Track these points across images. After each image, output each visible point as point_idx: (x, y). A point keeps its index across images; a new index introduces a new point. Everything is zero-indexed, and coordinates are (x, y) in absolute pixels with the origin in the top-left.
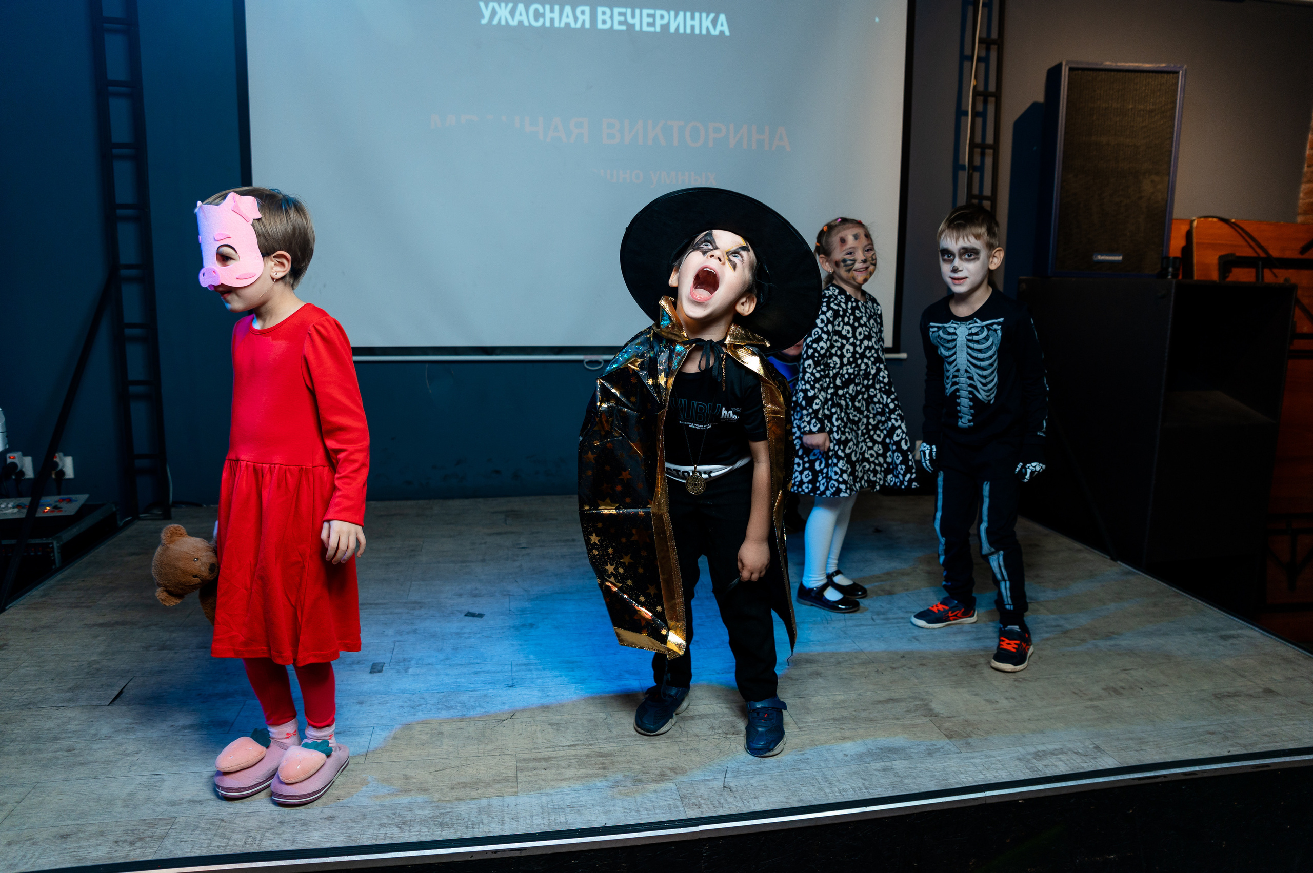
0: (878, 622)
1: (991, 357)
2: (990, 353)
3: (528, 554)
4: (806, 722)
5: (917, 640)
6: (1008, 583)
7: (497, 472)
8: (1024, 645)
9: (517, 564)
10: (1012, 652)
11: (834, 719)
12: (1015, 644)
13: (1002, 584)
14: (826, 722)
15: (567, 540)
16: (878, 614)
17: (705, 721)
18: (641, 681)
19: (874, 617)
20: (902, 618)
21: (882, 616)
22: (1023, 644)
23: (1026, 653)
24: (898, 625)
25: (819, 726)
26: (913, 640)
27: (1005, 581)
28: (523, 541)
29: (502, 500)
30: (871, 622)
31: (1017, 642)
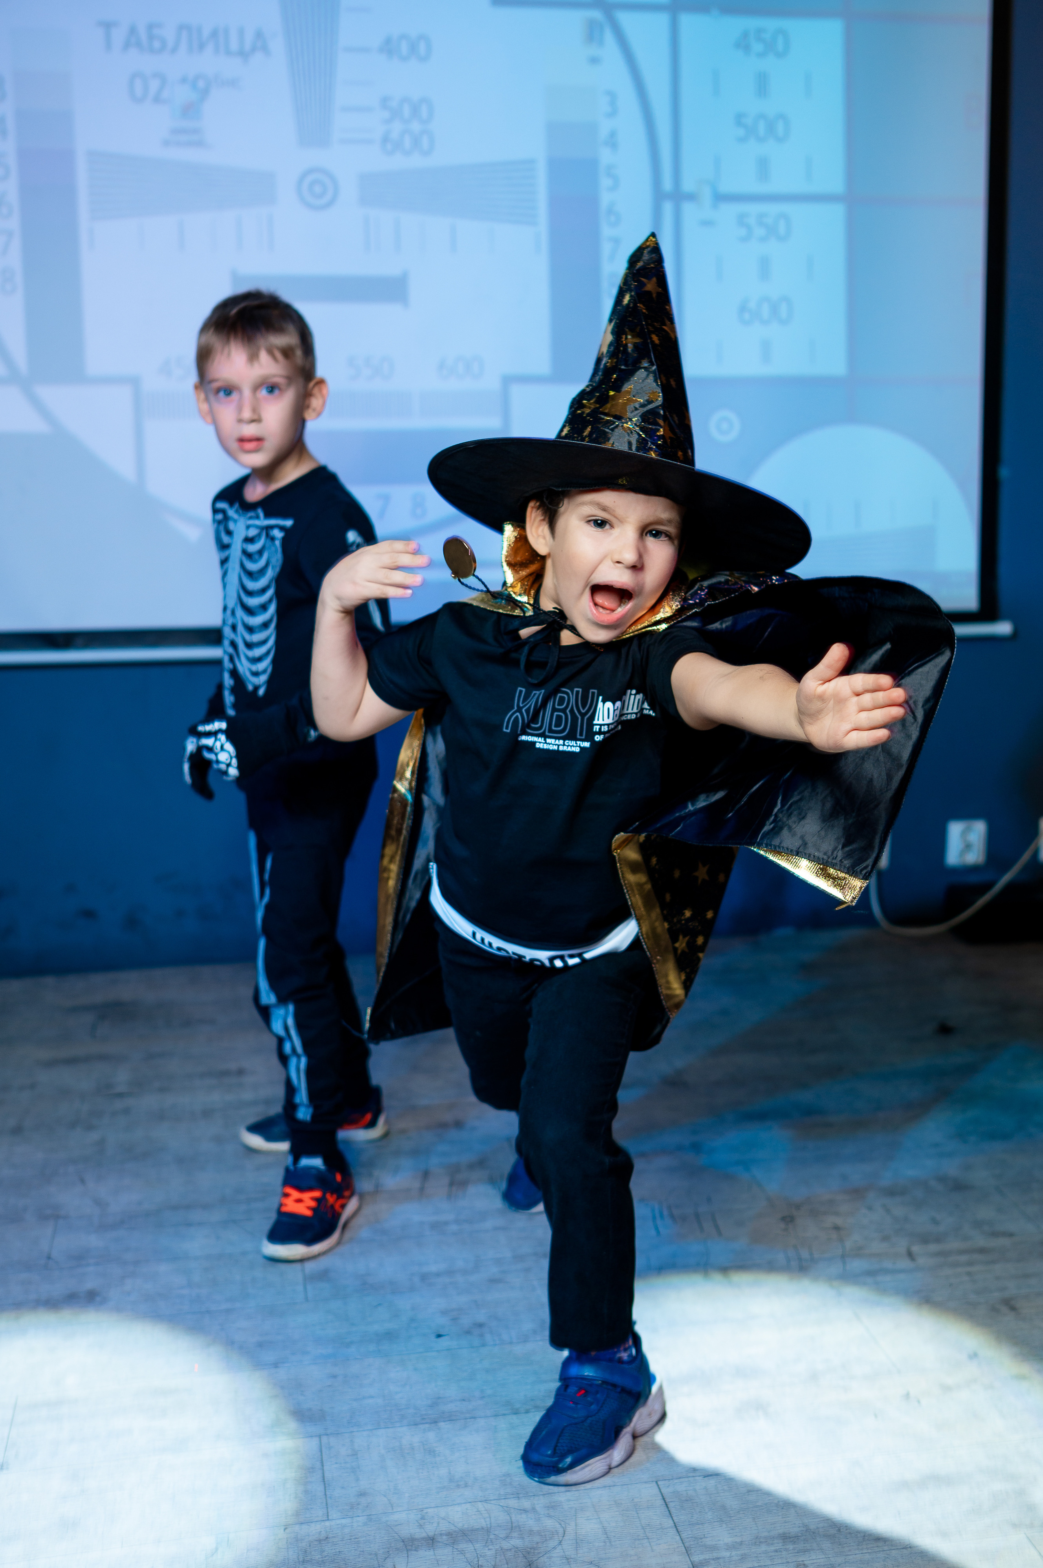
0: (921, 1261)
1: (263, 591)
2: (262, 582)
3: (127, 1111)
4: (714, 1548)
5: (1013, 1309)
6: (304, 1061)
7: (89, 914)
8: (331, 1199)
9: (94, 1136)
10: (305, 1218)
11: (785, 1538)
12: (313, 1199)
13: (293, 1062)
14: (764, 1548)
15: (225, 1073)
16: (925, 1239)
17: (462, 1552)
18: (324, 1439)
19: (915, 1249)
20: (982, 1251)
21: (933, 1247)
22: (328, 1196)
23: (336, 1216)
24: (969, 1269)
25: (743, 1558)
26: (1004, 1309)
27: (299, 1057)
28: (122, 1077)
29: (97, 979)
30: (905, 1263)
31: (317, 1194)
